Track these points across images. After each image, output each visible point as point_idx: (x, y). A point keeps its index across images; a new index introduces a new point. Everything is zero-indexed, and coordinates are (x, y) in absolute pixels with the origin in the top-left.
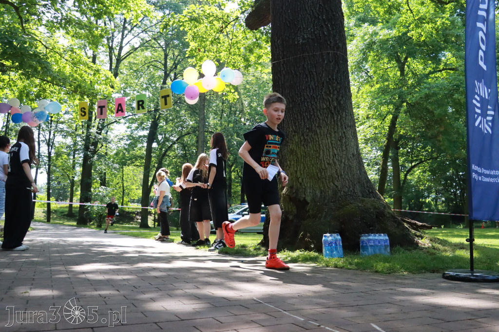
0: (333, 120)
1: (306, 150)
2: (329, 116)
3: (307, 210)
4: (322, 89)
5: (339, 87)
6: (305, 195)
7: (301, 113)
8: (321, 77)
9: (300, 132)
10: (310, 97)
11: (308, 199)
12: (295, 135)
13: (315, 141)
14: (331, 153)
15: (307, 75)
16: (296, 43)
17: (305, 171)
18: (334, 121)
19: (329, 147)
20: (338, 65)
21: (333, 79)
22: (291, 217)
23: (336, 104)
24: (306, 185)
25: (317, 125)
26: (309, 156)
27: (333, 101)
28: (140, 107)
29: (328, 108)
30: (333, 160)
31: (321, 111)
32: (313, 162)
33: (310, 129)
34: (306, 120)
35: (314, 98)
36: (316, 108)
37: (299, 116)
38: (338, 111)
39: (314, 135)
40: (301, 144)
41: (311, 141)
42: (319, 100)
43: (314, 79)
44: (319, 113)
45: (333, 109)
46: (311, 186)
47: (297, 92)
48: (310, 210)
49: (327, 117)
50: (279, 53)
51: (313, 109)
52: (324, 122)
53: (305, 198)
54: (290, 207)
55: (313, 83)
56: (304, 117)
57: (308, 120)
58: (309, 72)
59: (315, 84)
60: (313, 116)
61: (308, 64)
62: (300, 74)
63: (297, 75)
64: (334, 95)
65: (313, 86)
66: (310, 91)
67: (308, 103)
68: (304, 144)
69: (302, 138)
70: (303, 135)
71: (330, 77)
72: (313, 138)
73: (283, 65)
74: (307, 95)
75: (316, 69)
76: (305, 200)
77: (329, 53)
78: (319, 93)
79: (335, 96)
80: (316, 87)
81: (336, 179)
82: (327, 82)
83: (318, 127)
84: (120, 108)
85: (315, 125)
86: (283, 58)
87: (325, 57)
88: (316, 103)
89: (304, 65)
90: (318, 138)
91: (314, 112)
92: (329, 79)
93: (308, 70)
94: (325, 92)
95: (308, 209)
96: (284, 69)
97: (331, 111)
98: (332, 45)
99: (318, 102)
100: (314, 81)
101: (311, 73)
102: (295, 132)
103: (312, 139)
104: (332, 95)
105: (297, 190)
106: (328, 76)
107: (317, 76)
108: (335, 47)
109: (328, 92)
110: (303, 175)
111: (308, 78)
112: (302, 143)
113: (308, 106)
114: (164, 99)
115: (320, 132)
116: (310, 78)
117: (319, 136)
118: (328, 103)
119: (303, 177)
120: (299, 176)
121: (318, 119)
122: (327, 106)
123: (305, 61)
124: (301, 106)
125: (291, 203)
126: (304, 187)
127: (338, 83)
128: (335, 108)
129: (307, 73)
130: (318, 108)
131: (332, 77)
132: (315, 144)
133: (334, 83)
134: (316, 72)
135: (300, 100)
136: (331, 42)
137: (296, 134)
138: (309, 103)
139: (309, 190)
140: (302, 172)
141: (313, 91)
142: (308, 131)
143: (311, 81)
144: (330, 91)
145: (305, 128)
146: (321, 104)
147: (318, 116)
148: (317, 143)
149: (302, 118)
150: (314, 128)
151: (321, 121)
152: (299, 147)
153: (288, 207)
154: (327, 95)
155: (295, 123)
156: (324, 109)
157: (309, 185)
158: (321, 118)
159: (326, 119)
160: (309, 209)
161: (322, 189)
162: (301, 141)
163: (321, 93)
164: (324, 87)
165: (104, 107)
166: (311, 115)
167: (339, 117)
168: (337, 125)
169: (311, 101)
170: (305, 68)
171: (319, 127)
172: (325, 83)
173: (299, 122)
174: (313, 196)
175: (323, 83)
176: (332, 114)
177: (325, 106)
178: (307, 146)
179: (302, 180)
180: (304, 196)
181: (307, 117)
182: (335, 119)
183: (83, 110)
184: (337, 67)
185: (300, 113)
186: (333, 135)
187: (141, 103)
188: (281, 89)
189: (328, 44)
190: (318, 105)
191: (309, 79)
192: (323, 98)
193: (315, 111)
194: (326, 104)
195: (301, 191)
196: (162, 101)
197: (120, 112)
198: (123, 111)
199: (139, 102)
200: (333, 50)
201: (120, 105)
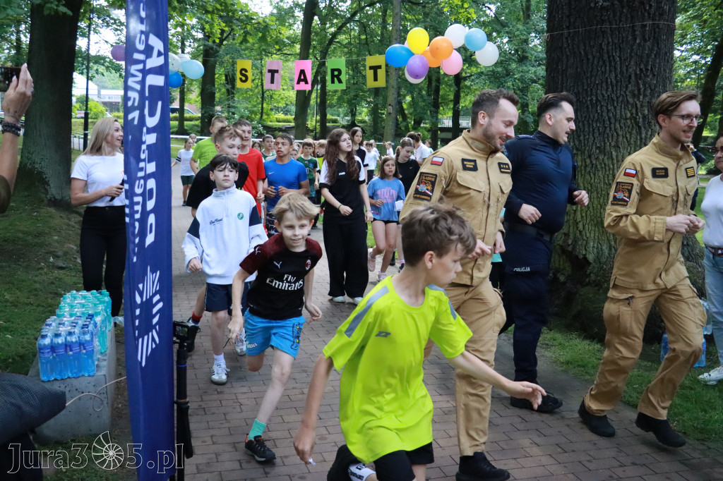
0: (639, 137)
1: (593, 180)
2: (634, 132)
3: (588, 273)
4: (627, 86)
5: (655, 82)
6: (586, 250)
7: (590, 122)
8: (627, 66)
9: (586, 152)
10: (606, 98)
11: (591, 257)
12: (577, 154)
13: (607, 168)
15: (604, 62)
16: (592, 5)
17: (588, 212)
18: (641, 139)
20: (658, 44)
21: (647, 70)
22: (562, 278)
23: (646, 112)
24: (588, 235)
25: (613, 144)
26: (597, 190)
27: (642, 106)
28: (336, 79)
29: (633, 118)
31: (623, 121)
32: (602, 201)
33: (602, 150)
34: (597, 134)
35: (613, 100)
36: (615, 116)
37: (586, 126)
38: (649, 123)
39: (608, 158)
40: (585, 171)
41: (602, 168)
42: (619, 105)
43: (615, 69)
44: (618, 126)
45: (641, 120)
46: (596, 237)
47: (586, 88)
48: (592, 275)
49: (631, 133)
50: (562, 18)
51: (609, 118)
52: (625, 140)
53: (585, 255)
54: (562, 263)
55: (613, 75)
56: (594, 130)
57: (600, 134)
58: (609, 57)
59: (616, 76)
60: (608, 129)
61: (609, 43)
62: (594, 57)
63: (588, 59)
64: (645, 96)
65: (613, 80)
66: (607, 88)
67: (602, 106)
68: (590, 172)
69: (588, 161)
70: (590, 157)
71: (642, 66)
72: (605, 164)
73: (567, 38)
74: (603, 94)
75: (620, 52)
76: (585, 258)
77: (645, 26)
78: (622, 93)
79: (647, 99)
80: (617, 82)
82: (636, 75)
83: (614, 146)
84: (302, 77)
85: (610, 143)
86: (568, 28)
87: (637, 33)
88: (615, 108)
89: (601, 44)
90: (613, 165)
91: (610, 123)
92: (641, 70)
93: (608, 52)
94: (632, 92)
95: (588, 271)
96: (568, 46)
97: (637, 123)
98: (652, 11)
99: (618, 108)
100: (615, 74)
101: (611, 58)
102: (577, 149)
103: (603, 166)
104: (641, 97)
105: (575, 241)
106: (640, 65)
107: (621, 64)
108: (657, 14)
109: (636, 92)
110: (585, 218)
111: (606, 66)
112: (588, 169)
113: (602, 112)
114: (372, 71)
115: (617, 156)
116: (610, 67)
117: (615, 161)
118: (634, 111)
119: (585, 221)
120: (578, 220)
121: (615, 134)
122: (632, 114)
123: (603, 37)
124: (590, 109)
125: (564, 257)
126: (585, 238)
127: (654, 75)
128: (644, 117)
129: (606, 56)
130: (618, 116)
131: (646, 65)
132: (608, 173)
133: (648, 76)
134: (620, 57)
135: (590, 100)
136: (651, 6)
137: (579, 153)
138: (604, 108)
139: (592, 244)
140: (584, 215)
141: (612, 89)
142: (598, 151)
143: (610, 71)
144: (639, 90)
145: (594, 147)
146: (623, 110)
147: (615, 130)
148: (611, 172)
149: (591, 129)
150: (608, 148)
151: (621, 139)
152: (582, 175)
153: (559, 262)
154: (634, 96)
155: (579, 136)
156: (627, 119)
157: (592, 235)
158: (620, 133)
159: (628, 136)
160: (590, 273)
161: (613, 243)
162: (586, 166)
163: (625, 92)
164: (630, 83)
165: (277, 71)
166: (606, 127)
167: (649, 133)
169: (607, 104)
170: (603, 49)
171: (617, 147)
172: (633, 76)
173: (585, 136)
174: (598, 253)
175: (630, 76)
176: (640, 128)
177: (629, 115)
178: (594, 174)
179: (584, 226)
180: (584, 253)
181: (599, 130)
182: (643, 136)
183: (243, 72)
184: (656, 48)
185: (588, 121)
187: (336, 73)
188: (560, 77)
189: (645, 10)
190: (618, 112)
191: (608, 68)
192: (628, 101)
193: (613, 121)
194: (630, 111)
195: (580, 243)
196: (370, 74)
197: (302, 83)
198: (307, 83)
199: (333, 70)
200: (653, 20)
201: (302, 72)
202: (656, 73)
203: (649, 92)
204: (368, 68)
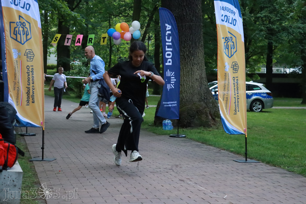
8: (181, 38)
14: (183, 79)
19: (182, 76)
23: (188, 53)
27: (186, 51)
28: (90, 42)
29: (183, 55)
30: (183, 83)
38: (189, 57)
77: (186, 25)
79: (188, 49)
81: (183, 92)
82: (184, 41)
84: (79, 41)
87: (184, 27)
92: (185, 39)
97: (185, 57)
108: (190, 21)
114: (103, 39)
118: (184, 53)
127: (190, 41)
128: (187, 55)
131: (187, 38)
133: (188, 41)
144: (185, 46)
154: (184, 48)
165: (70, 39)
167: (189, 60)
168: (188, 64)
175: (182, 41)
176: (186, 58)
177: (182, 54)
182: (187, 61)
183: (56, 38)
184: (191, 32)
186: (185, 70)
187: (91, 40)
194: (183, 53)
196: (102, 40)
197: (78, 43)
198: (80, 43)
199: (90, 39)
200: (189, 23)
201: (79, 39)
202: (191, 40)
203: (188, 46)
204: (102, 38)
